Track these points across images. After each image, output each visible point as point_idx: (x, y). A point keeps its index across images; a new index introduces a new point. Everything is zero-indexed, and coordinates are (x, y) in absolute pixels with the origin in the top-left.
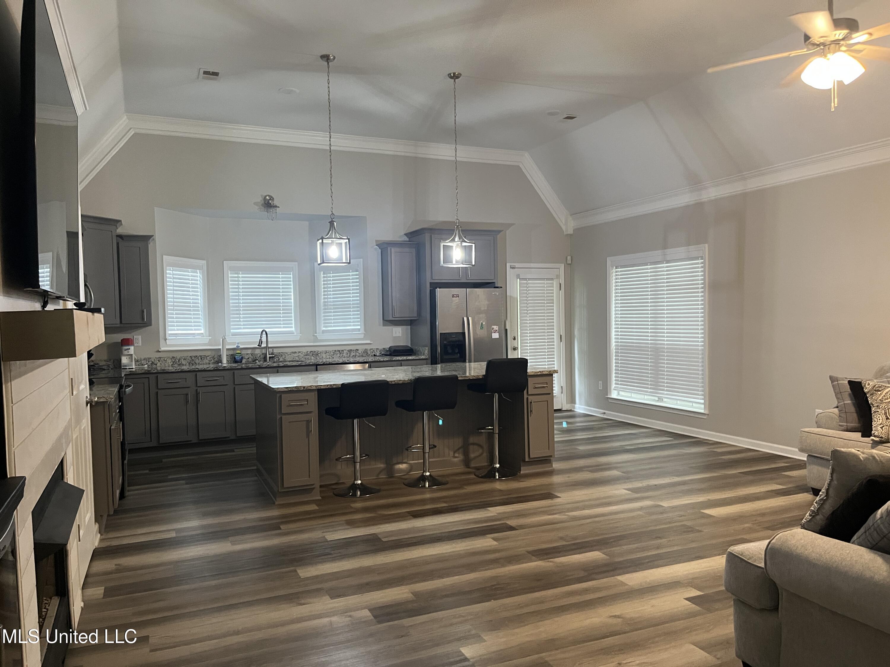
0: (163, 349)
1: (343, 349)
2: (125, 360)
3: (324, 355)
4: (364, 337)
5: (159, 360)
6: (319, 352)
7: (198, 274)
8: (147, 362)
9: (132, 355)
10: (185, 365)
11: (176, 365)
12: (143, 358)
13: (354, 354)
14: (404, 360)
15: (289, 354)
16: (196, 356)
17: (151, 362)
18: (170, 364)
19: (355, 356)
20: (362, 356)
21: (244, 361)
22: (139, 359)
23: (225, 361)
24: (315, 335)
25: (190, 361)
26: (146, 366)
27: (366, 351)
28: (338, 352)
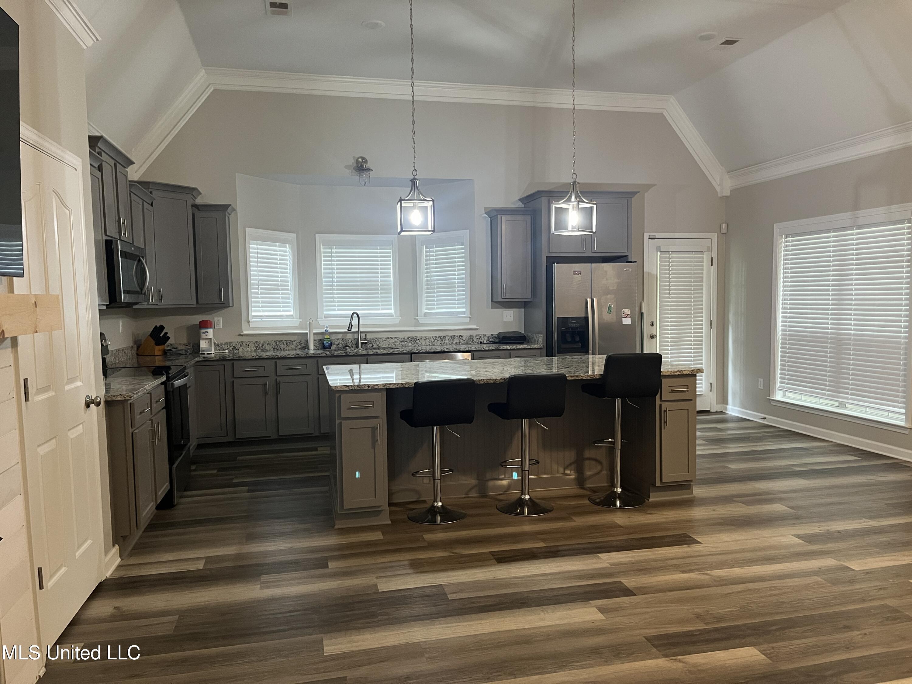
0: (245, 332)
1: (445, 335)
2: (203, 345)
3: (423, 343)
4: (470, 321)
5: (241, 345)
6: (418, 339)
7: (288, 249)
8: (229, 347)
9: (211, 339)
10: (269, 351)
11: (259, 350)
12: (224, 341)
13: (458, 341)
14: (514, 349)
15: (384, 340)
16: (282, 341)
17: (232, 347)
18: (253, 350)
19: (458, 344)
20: (467, 343)
21: (333, 347)
22: (220, 343)
23: (312, 346)
24: (416, 318)
25: (275, 346)
26: (227, 351)
27: (471, 338)
28: (439, 338)
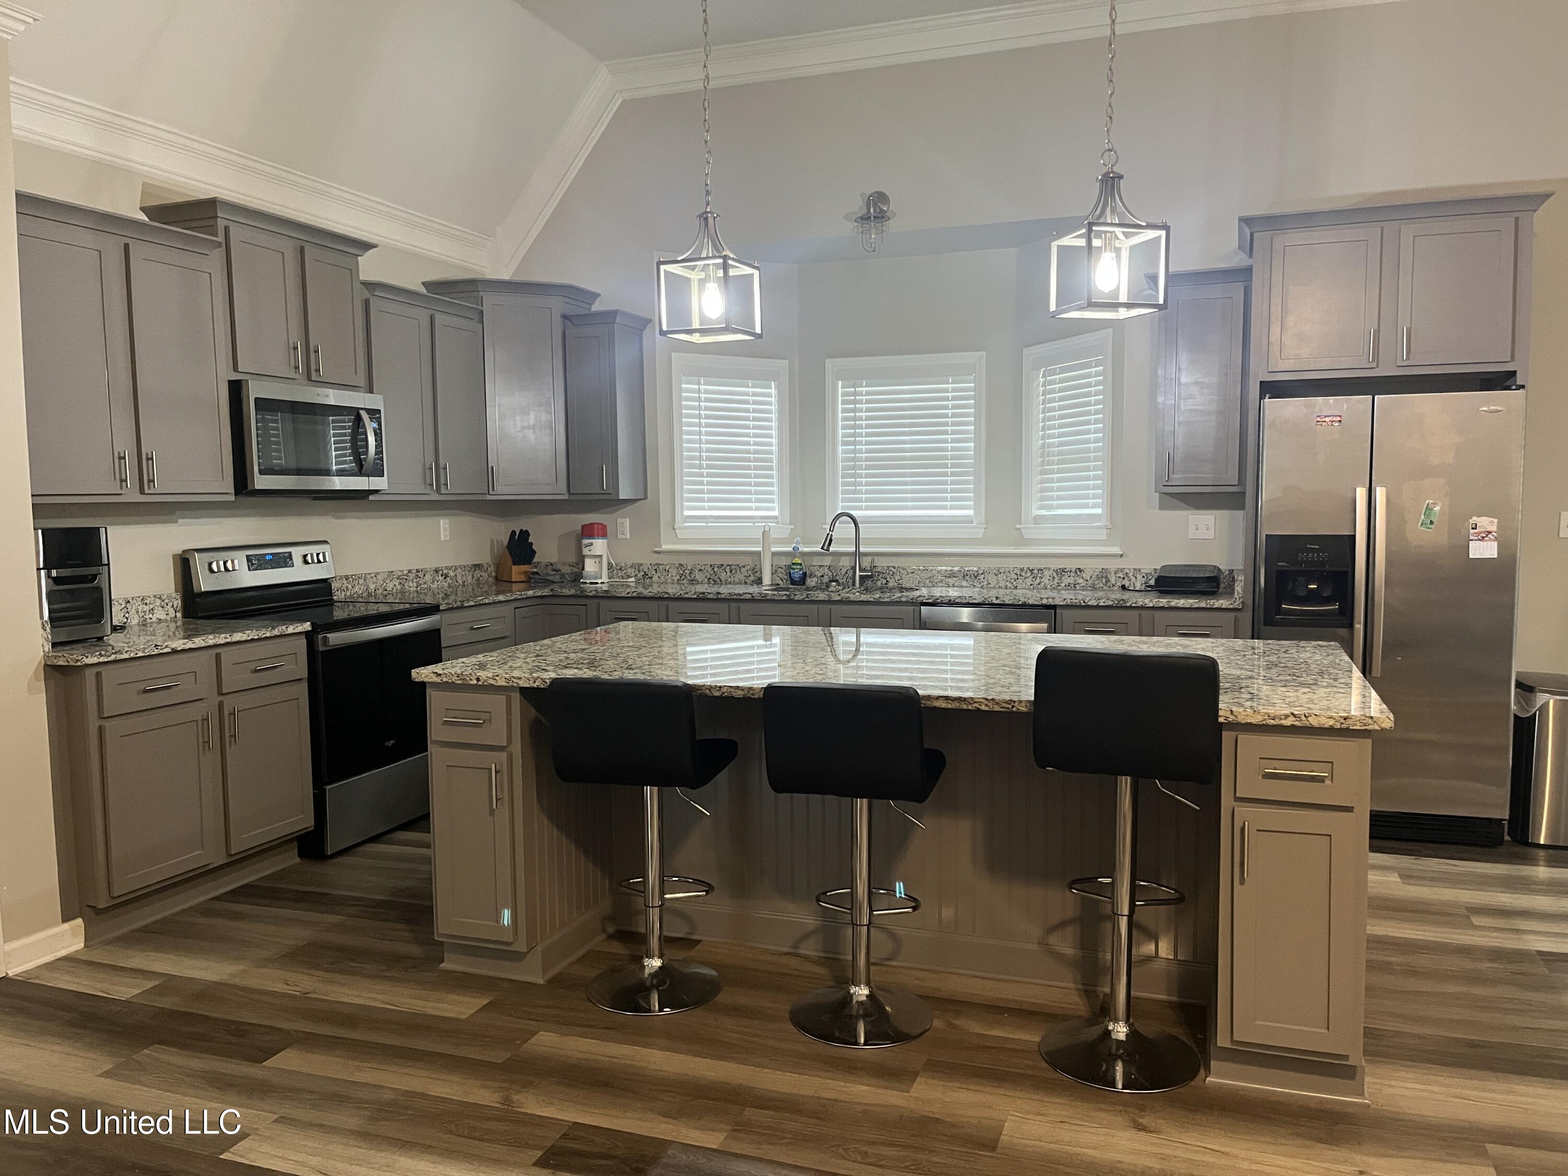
0: (665, 547)
1: (1042, 567)
2: (590, 566)
3: (992, 580)
4: (1109, 536)
5: (656, 570)
6: (981, 572)
7: (773, 391)
8: (637, 572)
9: (601, 556)
10: (702, 583)
11: (685, 581)
12: (630, 563)
13: (1071, 580)
14: (1163, 608)
15: (910, 571)
16: (722, 565)
17: (642, 573)
18: (676, 579)
19: (1073, 587)
20: (1094, 588)
21: (811, 582)
22: (623, 565)
23: (767, 580)
24: (1017, 526)
25: (711, 575)
26: (633, 579)
27: (1104, 575)
28: (1029, 573)
